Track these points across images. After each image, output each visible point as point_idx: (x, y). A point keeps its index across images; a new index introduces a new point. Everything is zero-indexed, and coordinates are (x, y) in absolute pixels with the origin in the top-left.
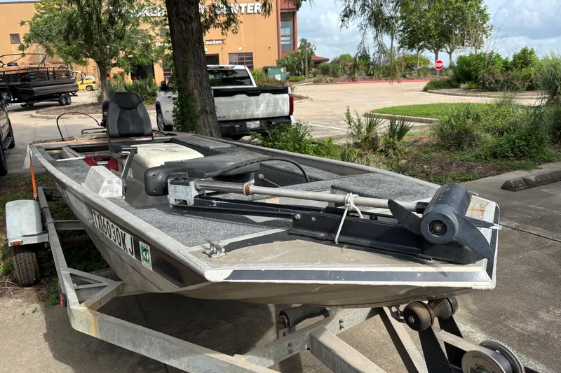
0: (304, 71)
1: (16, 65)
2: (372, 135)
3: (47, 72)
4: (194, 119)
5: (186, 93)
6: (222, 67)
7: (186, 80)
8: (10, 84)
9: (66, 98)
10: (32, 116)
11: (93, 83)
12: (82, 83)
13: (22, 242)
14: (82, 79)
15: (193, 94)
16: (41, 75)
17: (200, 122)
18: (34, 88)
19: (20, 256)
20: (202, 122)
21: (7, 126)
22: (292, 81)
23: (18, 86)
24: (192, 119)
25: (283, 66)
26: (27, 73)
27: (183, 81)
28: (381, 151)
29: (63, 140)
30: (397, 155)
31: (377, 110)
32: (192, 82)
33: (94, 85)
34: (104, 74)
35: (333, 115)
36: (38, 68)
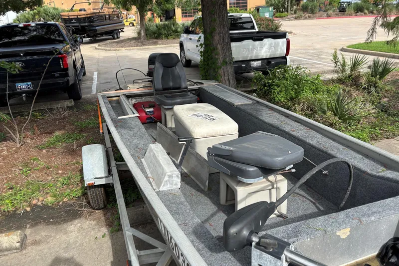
0: (287, 8)
1: (85, 10)
2: (355, 73)
3: (105, 15)
4: (216, 70)
5: (212, 48)
6: (233, 16)
7: (213, 37)
8: (82, 24)
9: (117, 34)
10: (96, 49)
11: (134, 20)
12: (127, 21)
13: (94, 183)
14: (127, 18)
15: (217, 49)
16: (101, 17)
17: (221, 72)
18: (97, 28)
19: (93, 191)
20: (222, 71)
21: (81, 60)
22: (277, 17)
23: (86, 26)
24: (214, 69)
25: (271, 5)
26: (92, 17)
27: (209, 38)
28: (365, 88)
29: (121, 89)
30: (378, 93)
31: (353, 45)
32: (217, 38)
33: (134, 22)
34: (142, 17)
35: (314, 49)
36: (99, 13)
